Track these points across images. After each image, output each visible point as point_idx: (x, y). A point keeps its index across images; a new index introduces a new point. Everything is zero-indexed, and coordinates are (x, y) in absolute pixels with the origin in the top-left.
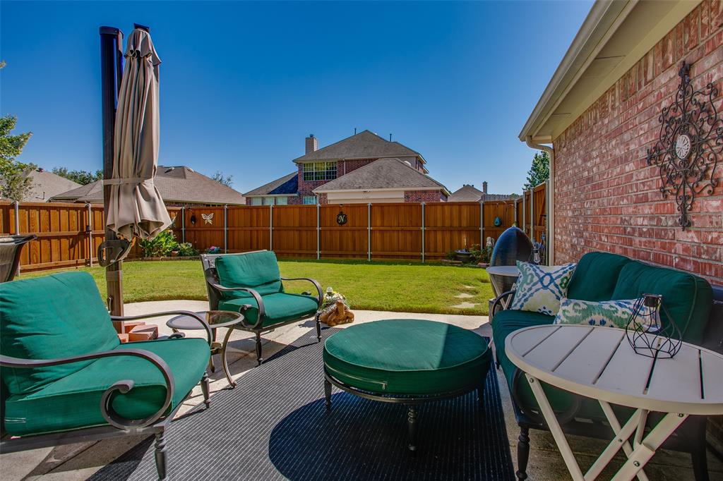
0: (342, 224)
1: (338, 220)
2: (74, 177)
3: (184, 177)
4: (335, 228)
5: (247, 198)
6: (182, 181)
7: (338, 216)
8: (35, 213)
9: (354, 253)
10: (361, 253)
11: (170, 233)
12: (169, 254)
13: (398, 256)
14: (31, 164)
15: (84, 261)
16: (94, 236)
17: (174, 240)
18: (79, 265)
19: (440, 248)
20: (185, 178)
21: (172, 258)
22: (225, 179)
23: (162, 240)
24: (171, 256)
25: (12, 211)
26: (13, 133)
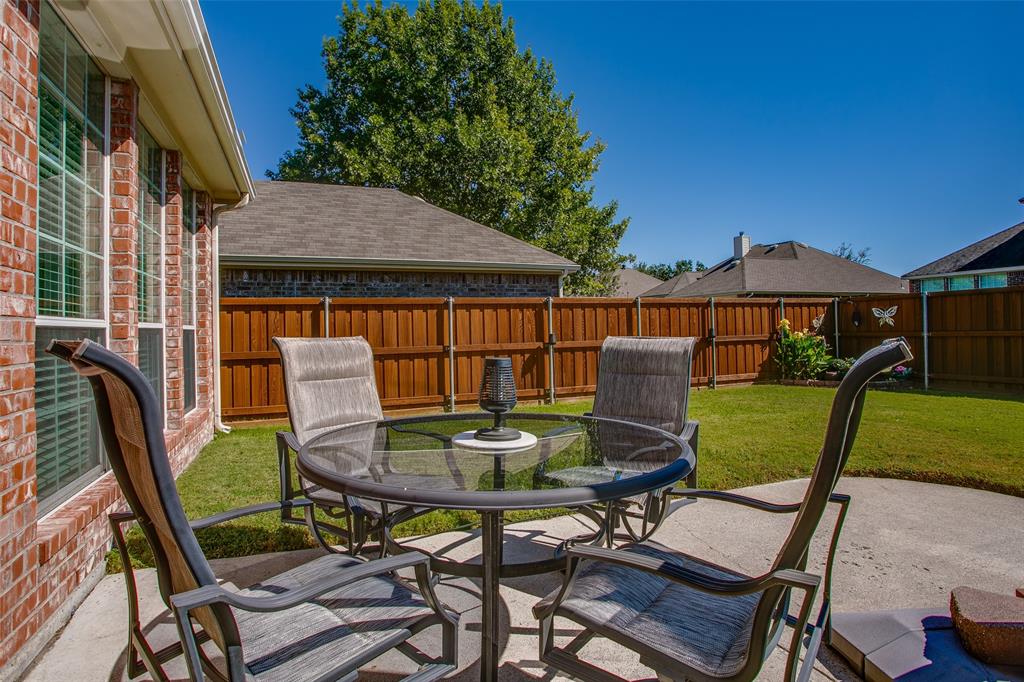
2: (652, 272)
3: (795, 256)
5: (912, 282)
6: (792, 262)
8: (655, 311)
11: (822, 341)
12: (822, 377)
14: (630, 255)
15: (706, 379)
16: (718, 344)
17: (827, 353)
18: (701, 384)
20: (796, 258)
21: (827, 383)
22: (855, 255)
23: (810, 352)
24: (823, 379)
25: (634, 309)
26: (615, 221)
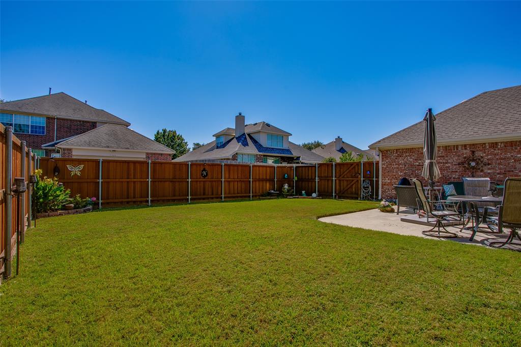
0: (205, 177)
1: (202, 174)
4: (201, 180)
7: (202, 171)
9: (212, 196)
10: (217, 196)
12: (63, 209)
13: (237, 197)
19: (257, 191)
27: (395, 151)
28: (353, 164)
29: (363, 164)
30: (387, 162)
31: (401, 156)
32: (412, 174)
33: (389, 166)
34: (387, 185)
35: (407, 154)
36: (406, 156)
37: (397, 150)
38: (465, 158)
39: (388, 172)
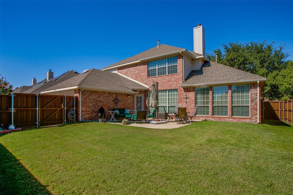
27: (88, 91)
28: (56, 97)
29: (66, 97)
30: (84, 98)
31: (91, 95)
32: (96, 105)
33: (85, 100)
34: (84, 112)
35: (94, 94)
36: (94, 95)
37: (89, 91)
38: (114, 98)
39: (85, 103)
